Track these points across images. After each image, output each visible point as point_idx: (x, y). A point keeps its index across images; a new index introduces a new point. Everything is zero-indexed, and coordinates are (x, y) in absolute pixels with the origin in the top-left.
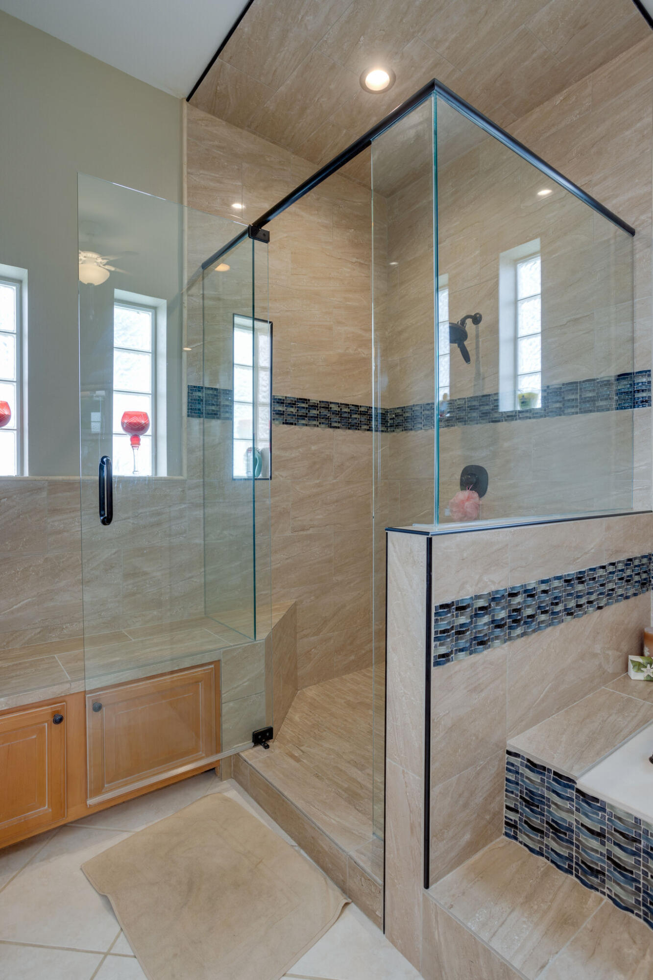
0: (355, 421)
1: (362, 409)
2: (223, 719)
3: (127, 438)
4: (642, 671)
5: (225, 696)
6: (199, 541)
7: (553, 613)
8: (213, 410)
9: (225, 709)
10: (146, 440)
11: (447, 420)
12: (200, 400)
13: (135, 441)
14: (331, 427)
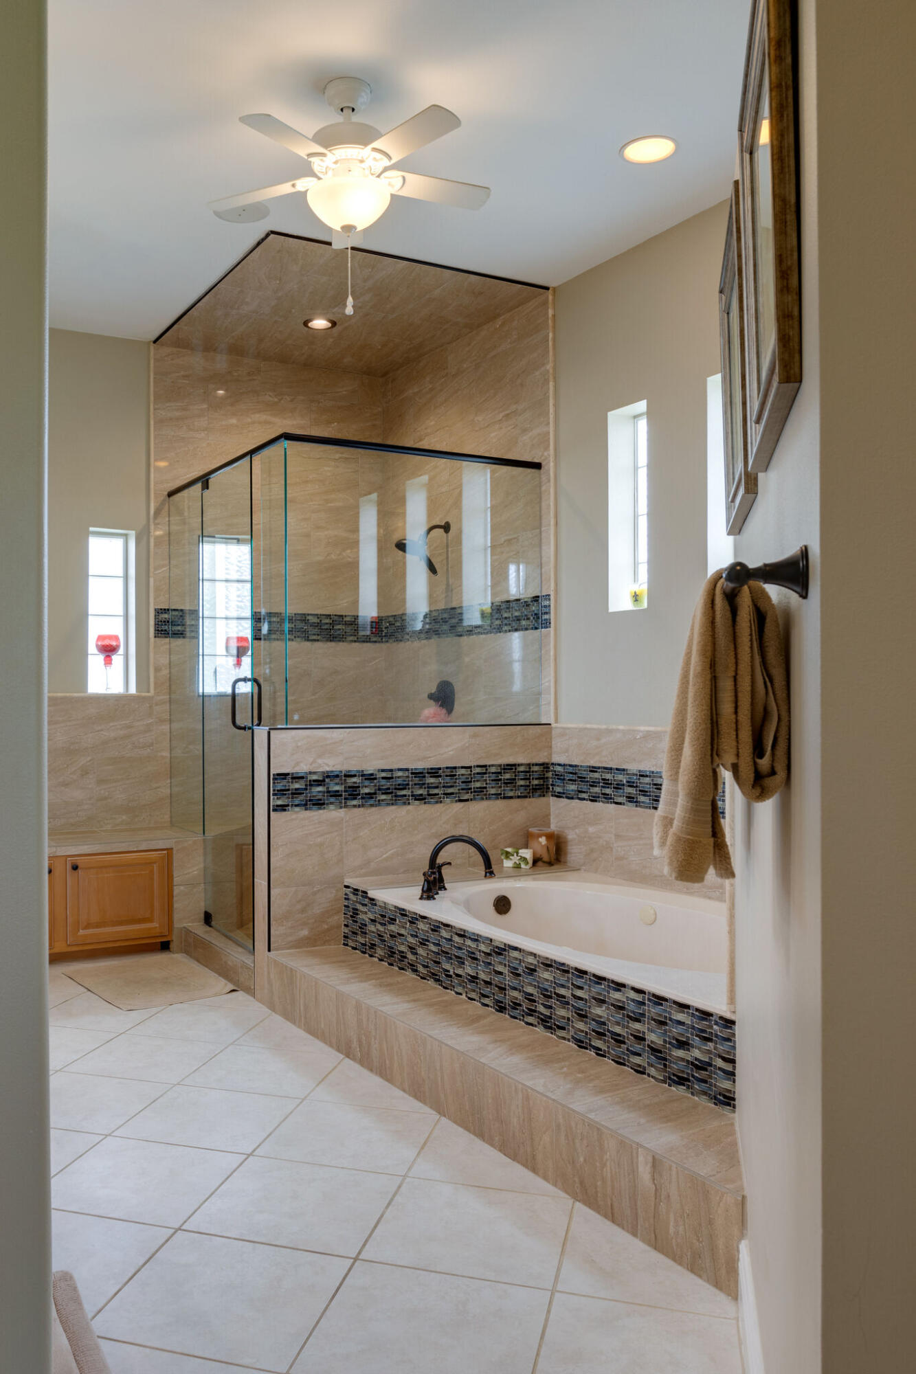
0: (338, 632)
1: (347, 619)
2: (175, 899)
3: (101, 657)
4: (511, 859)
5: (176, 880)
6: (166, 754)
7: (396, 796)
8: (179, 631)
9: (176, 891)
10: (118, 659)
11: (427, 632)
12: (166, 622)
13: (108, 661)
14: (308, 640)
